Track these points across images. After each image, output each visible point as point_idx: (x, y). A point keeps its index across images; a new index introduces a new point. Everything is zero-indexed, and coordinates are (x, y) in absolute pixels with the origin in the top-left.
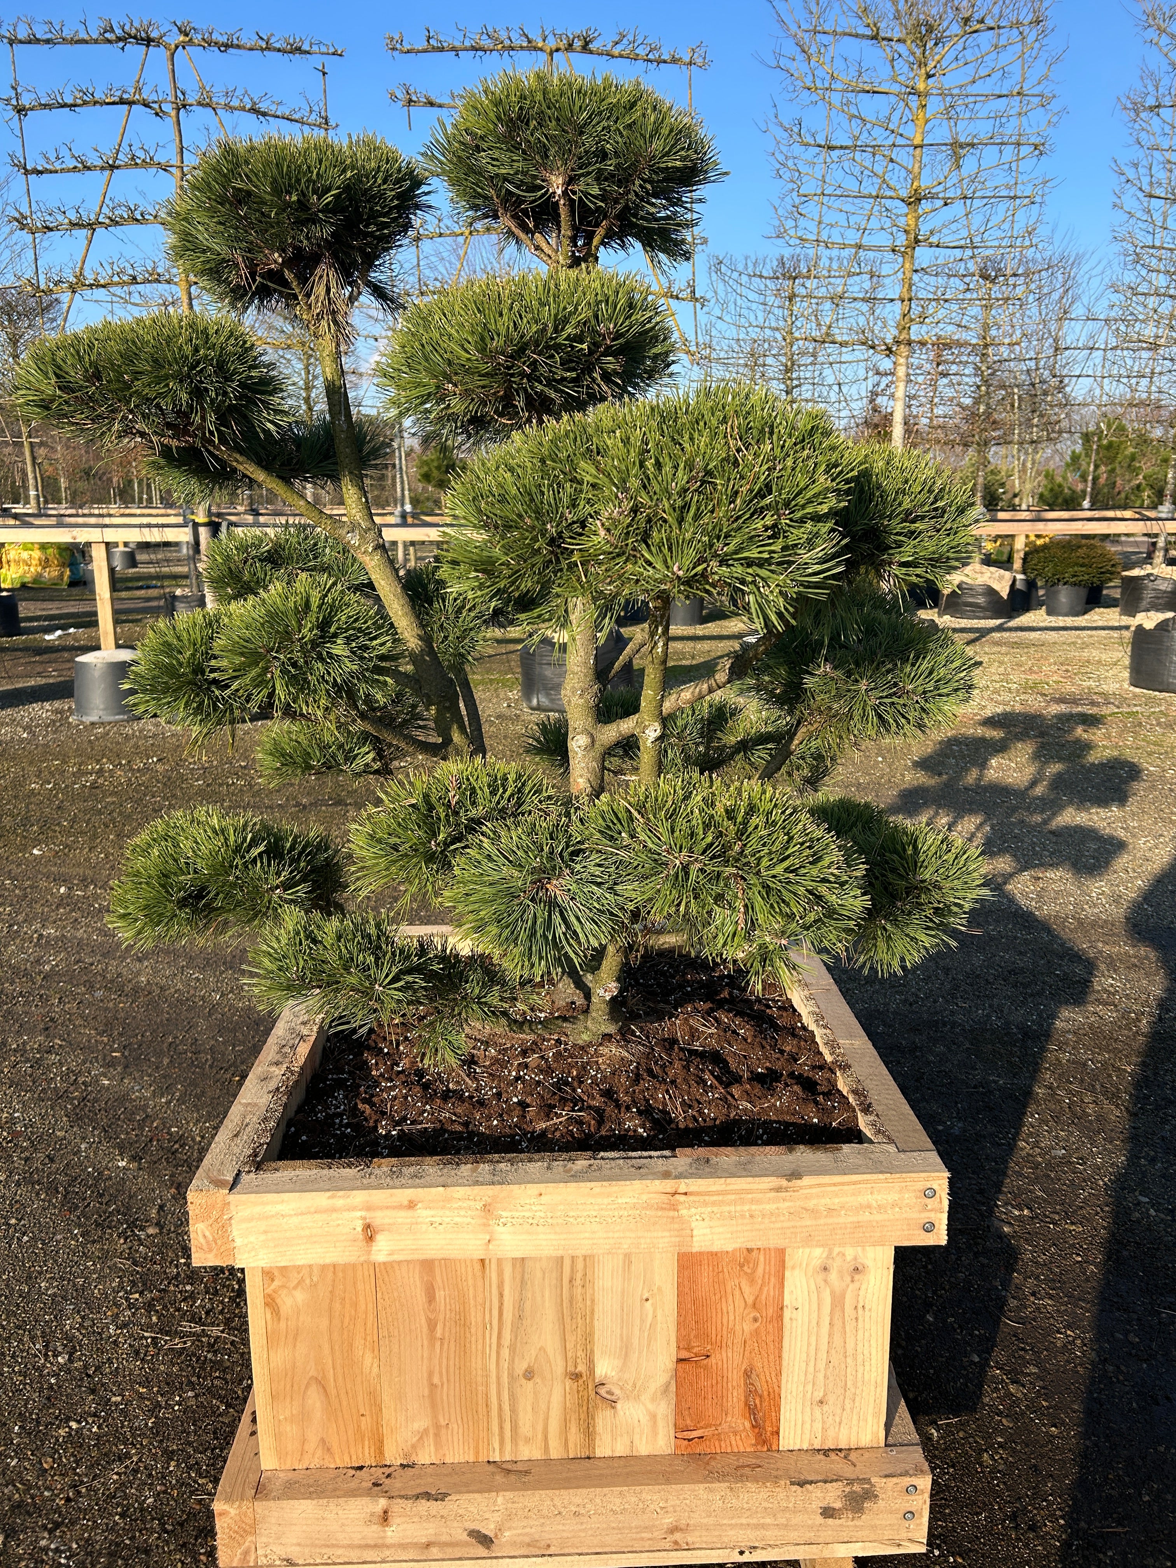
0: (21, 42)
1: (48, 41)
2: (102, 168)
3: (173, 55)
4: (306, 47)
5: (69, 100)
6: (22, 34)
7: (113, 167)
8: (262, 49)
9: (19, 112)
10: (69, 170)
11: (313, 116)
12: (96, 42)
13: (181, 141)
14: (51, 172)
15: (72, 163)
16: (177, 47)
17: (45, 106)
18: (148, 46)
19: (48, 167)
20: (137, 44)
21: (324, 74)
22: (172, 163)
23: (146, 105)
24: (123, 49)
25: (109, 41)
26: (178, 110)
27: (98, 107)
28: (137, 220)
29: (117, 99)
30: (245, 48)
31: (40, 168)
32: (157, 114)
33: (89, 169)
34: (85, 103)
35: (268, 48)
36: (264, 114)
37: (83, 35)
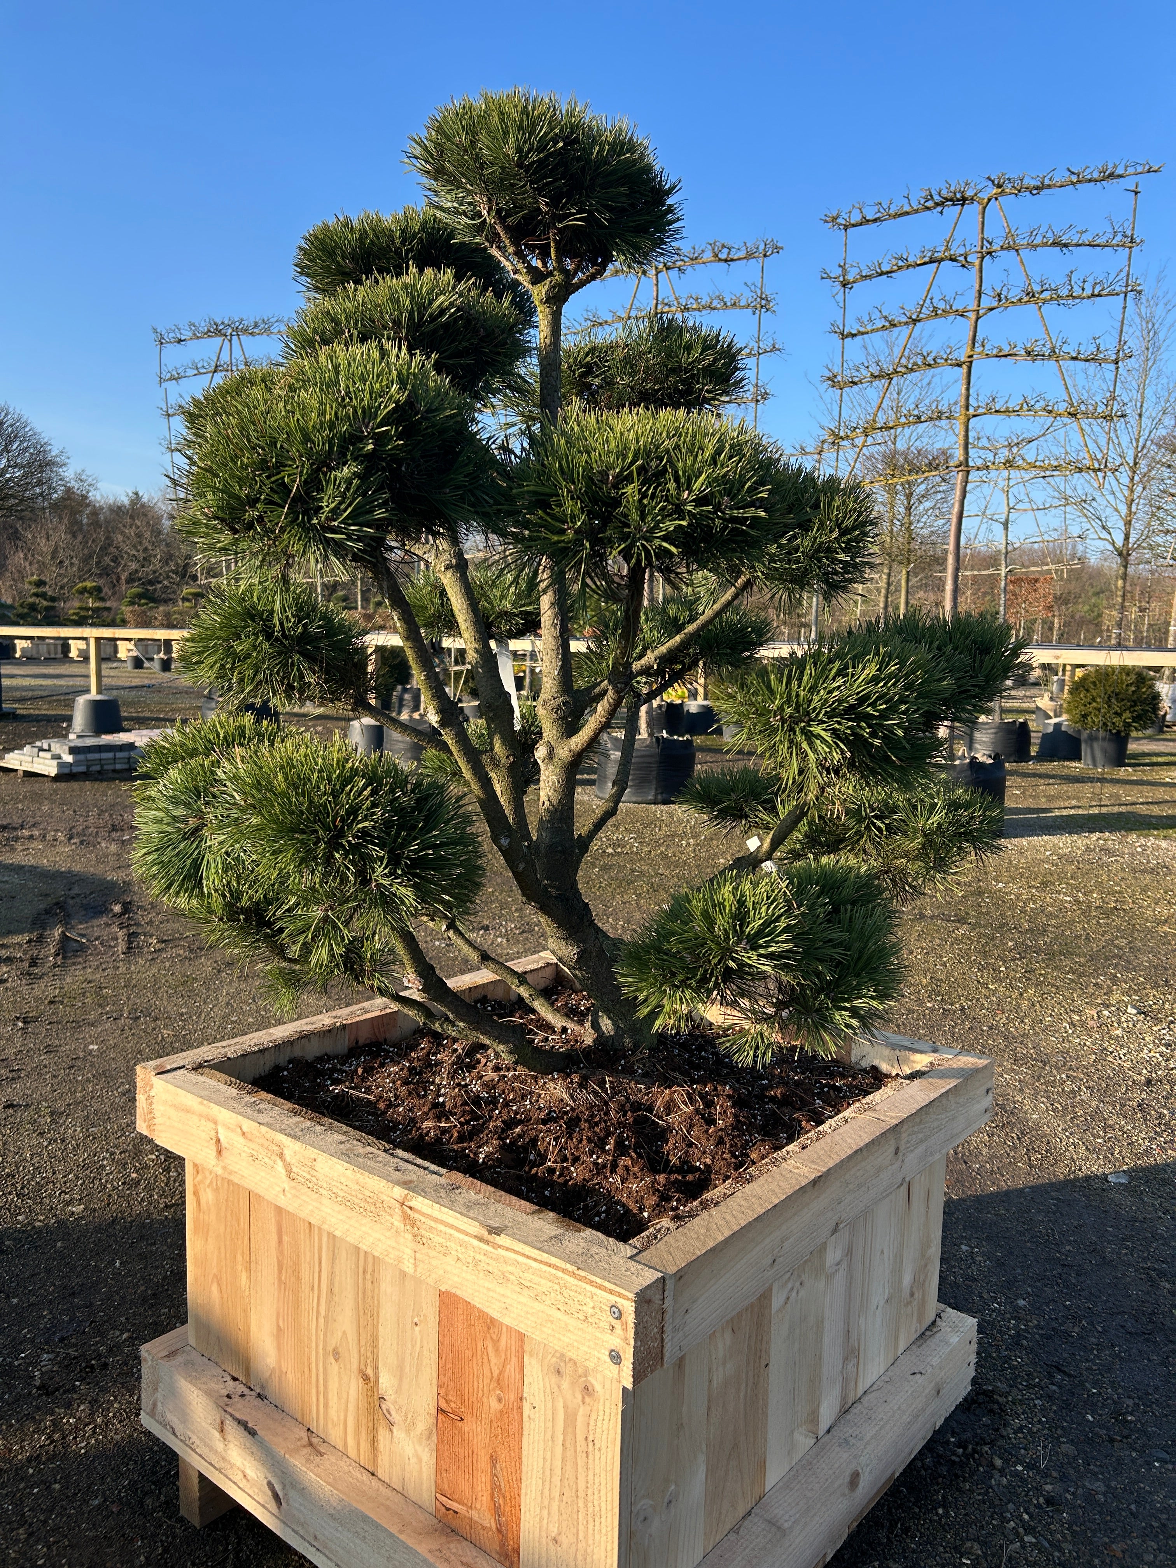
0: (854, 226)
1: (875, 220)
2: (906, 323)
3: (984, 208)
4: (1119, 171)
5: (885, 268)
6: (856, 218)
7: (915, 321)
8: (1073, 183)
9: (844, 286)
10: (878, 330)
11: (1119, 237)
12: (917, 211)
13: (981, 286)
14: (863, 333)
15: (879, 323)
16: (989, 200)
17: (865, 277)
18: (963, 205)
19: (862, 329)
20: (954, 205)
21: (1136, 193)
22: (969, 308)
23: (953, 259)
24: (941, 213)
25: (928, 208)
26: (983, 258)
27: (911, 269)
28: (929, 365)
29: (927, 259)
30: (1055, 186)
31: (854, 332)
32: (963, 266)
33: (894, 325)
34: (900, 268)
35: (1079, 181)
36: (1066, 245)
37: (907, 208)
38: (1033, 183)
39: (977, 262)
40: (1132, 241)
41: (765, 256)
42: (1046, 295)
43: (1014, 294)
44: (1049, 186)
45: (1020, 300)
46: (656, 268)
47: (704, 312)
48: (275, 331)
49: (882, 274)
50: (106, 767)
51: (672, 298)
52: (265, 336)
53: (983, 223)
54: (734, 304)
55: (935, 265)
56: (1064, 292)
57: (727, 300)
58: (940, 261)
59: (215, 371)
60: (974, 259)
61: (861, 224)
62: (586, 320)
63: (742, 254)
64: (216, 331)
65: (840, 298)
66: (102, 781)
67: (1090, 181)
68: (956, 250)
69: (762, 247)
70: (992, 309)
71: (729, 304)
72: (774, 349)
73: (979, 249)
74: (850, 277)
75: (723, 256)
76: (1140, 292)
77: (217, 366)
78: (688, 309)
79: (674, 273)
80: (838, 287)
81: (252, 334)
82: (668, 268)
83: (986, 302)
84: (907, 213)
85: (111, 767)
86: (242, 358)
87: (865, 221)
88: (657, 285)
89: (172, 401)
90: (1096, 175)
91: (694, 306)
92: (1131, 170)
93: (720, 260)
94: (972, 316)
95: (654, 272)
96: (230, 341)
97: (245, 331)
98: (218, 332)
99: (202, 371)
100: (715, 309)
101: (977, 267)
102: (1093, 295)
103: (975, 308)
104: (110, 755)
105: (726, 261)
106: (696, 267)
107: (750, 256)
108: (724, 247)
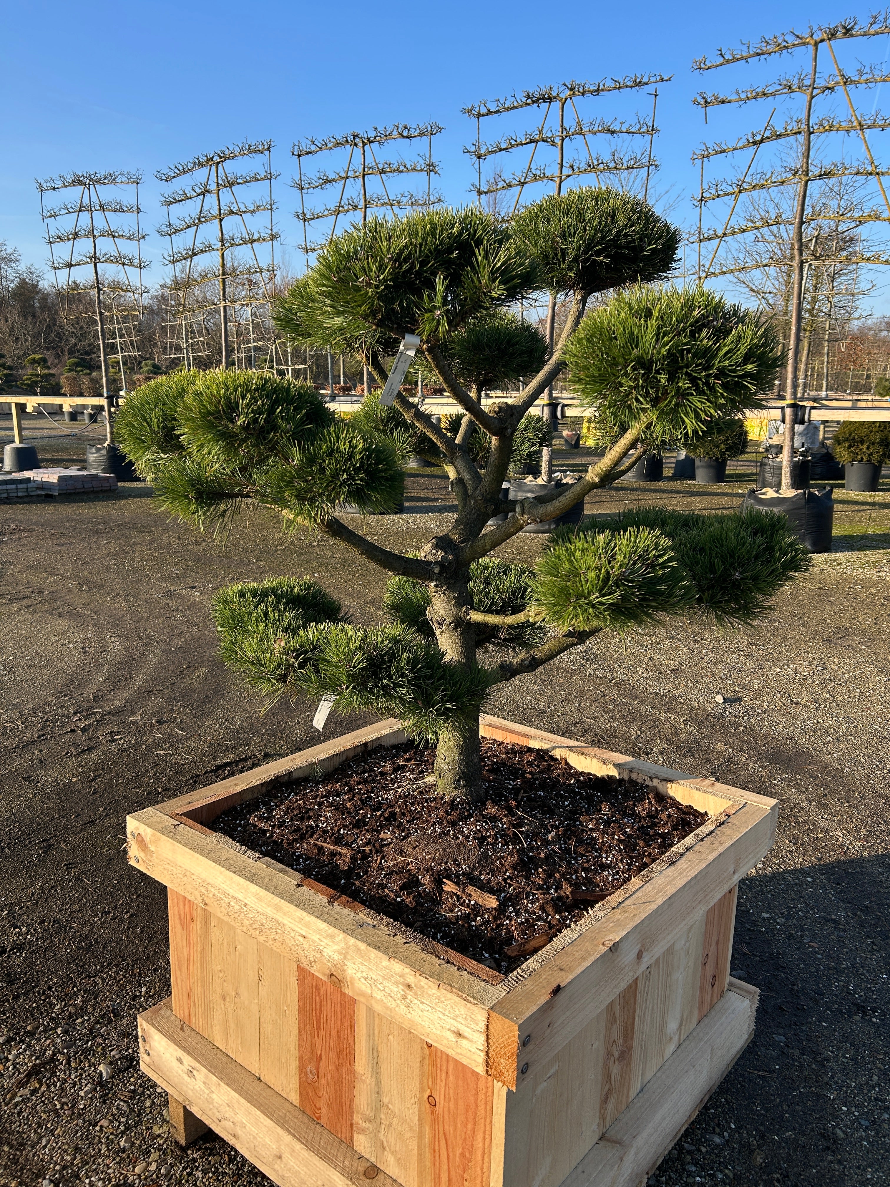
38: (592, 88)
39: (560, 143)
40: (653, 130)
41: (432, 134)
42: (601, 167)
43: (583, 166)
44: (603, 90)
45: (585, 170)
46: (363, 142)
47: (396, 174)
48: (119, 181)
49: (501, 150)
50: (11, 495)
51: (374, 164)
52: (112, 185)
53: (562, 115)
54: (414, 169)
55: (534, 144)
56: (612, 165)
57: (408, 166)
58: (537, 142)
59: (80, 211)
60: (558, 141)
61: (487, 115)
62: (319, 179)
63: (416, 134)
64: (78, 182)
65: (477, 166)
66: (8, 504)
67: (627, 87)
68: (547, 134)
69: (429, 129)
70: (569, 176)
71: (410, 168)
72: (439, 201)
73: (560, 134)
74: (482, 152)
75: (405, 134)
76: (656, 166)
77: (81, 207)
78: (385, 172)
79: (375, 145)
80: (475, 158)
81: (104, 184)
82: (372, 142)
83: (566, 171)
84: (516, 108)
85: (15, 495)
86: (98, 202)
87: (490, 113)
88: (364, 154)
89: (52, 233)
90: (630, 83)
91: (388, 170)
92: (653, 79)
93: (403, 137)
94: (557, 180)
95: (361, 145)
96: (89, 189)
97: (99, 181)
98: (80, 183)
99: (71, 210)
100: (402, 171)
101: (559, 147)
102: (628, 168)
103: (559, 175)
104: (14, 486)
105: (407, 137)
106: (389, 141)
107: (421, 135)
108: (406, 128)
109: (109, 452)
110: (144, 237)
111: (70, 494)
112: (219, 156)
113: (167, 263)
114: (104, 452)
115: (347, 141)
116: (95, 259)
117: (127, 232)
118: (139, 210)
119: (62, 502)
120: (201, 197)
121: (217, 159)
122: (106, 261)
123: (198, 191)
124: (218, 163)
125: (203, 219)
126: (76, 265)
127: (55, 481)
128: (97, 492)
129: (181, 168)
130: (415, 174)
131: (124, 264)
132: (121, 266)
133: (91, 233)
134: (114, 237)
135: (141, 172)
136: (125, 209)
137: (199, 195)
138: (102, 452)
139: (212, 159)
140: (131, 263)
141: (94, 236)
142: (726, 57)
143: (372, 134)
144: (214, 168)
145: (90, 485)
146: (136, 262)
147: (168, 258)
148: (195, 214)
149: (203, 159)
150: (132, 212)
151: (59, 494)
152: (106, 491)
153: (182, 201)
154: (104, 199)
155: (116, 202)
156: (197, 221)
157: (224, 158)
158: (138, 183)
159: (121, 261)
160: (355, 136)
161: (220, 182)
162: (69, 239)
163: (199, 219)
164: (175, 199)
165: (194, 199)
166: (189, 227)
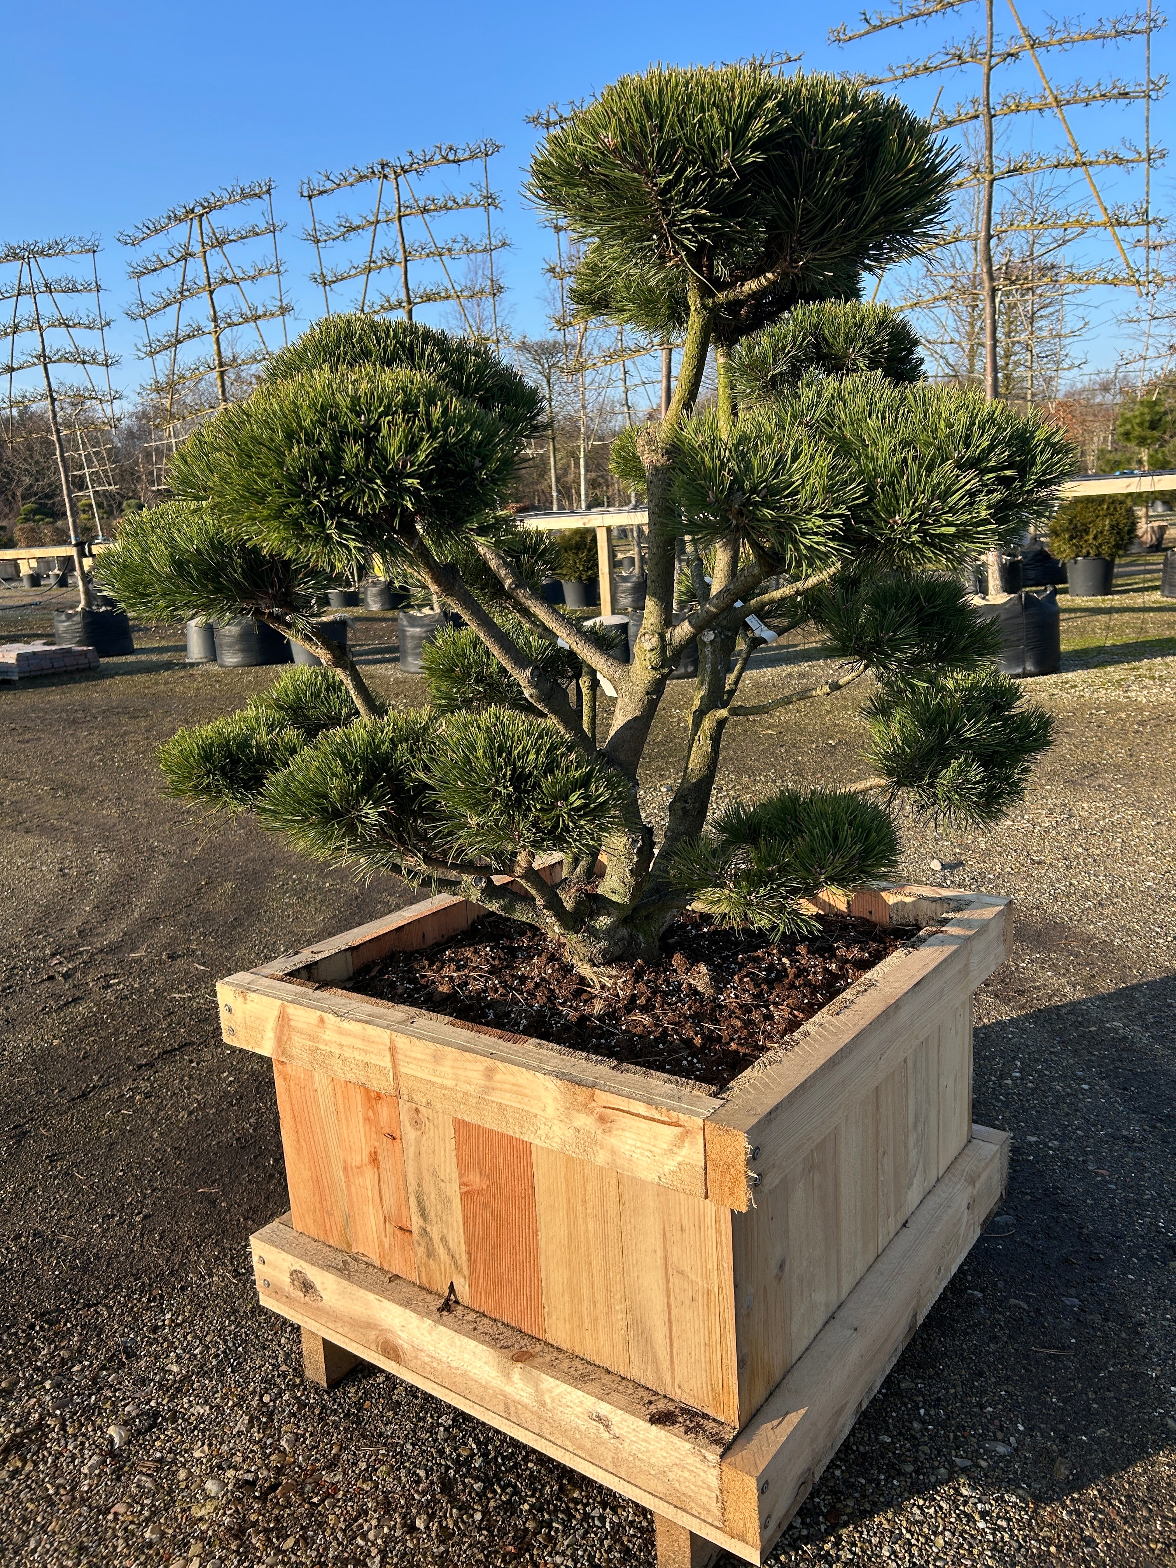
41: (487, 155)
46: (395, 172)
47: (443, 212)
48: (69, 251)
51: (412, 201)
52: (60, 256)
54: (467, 204)
57: (458, 200)
59: (19, 295)
62: (340, 226)
63: (466, 156)
64: (14, 255)
69: (483, 148)
71: (461, 203)
72: (504, 244)
75: (451, 157)
77: (19, 290)
78: (428, 211)
79: (412, 176)
81: (49, 255)
82: (405, 172)
86: (42, 280)
88: (397, 188)
91: (432, 207)
93: (448, 161)
95: (393, 176)
96: (29, 264)
97: (41, 253)
98: (16, 257)
99: (7, 295)
100: (451, 208)
105: (454, 162)
106: (430, 168)
107: (473, 157)
108: (451, 149)
109: (84, 618)
110: (108, 324)
111: (35, 677)
112: (202, 205)
113: (143, 355)
114: (77, 619)
115: (373, 172)
116: (44, 359)
117: (85, 318)
118: (98, 289)
119: (25, 688)
120: (182, 263)
121: (199, 210)
122: (59, 360)
123: (178, 255)
124: (201, 216)
125: (187, 293)
126: (18, 369)
127: (13, 661)
128: (72, 672)
129: (151, 226)
130: (469, 210)
131: (84, 362)
132: (80, 365)
133: (37, 323)
134: (68, 326)
135: (97, 236)
136: (80, 288)
137: (178, 261)
138: (75, 619)
139: (192, 211)
140: (94, 361)
141: (40, 328)
142: (873, 22)
143: (406, 161)
144: (196, 223)
145: (62, 664)
146: (101, 358)
147: (144, 350)
148: (175, 287)
149: (180, 212)
150: (90, 291)
151: (20, 678)
152: (84, 670)
153: (155, 270)
154: (51, 276)
155: (67, 278)
156: (179, 296)
157: (209, 209)
158: (94, 252)
159: (80, 358)
160: (384, 166)
161: (206, 241)
162: (6, 334)
163: (181, 293)
164: (146, 268)
165: (173, 266)
166: (169, 305)
